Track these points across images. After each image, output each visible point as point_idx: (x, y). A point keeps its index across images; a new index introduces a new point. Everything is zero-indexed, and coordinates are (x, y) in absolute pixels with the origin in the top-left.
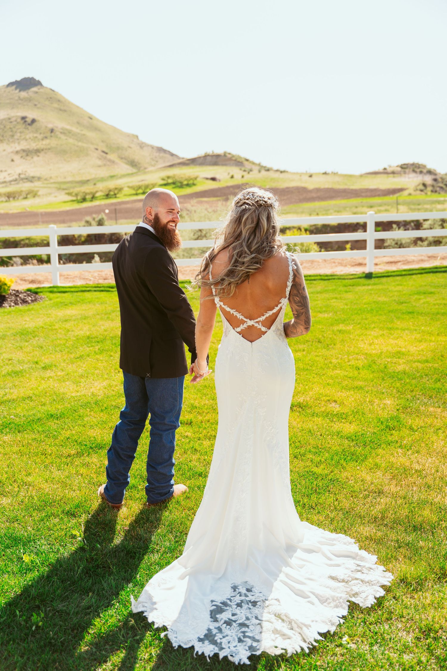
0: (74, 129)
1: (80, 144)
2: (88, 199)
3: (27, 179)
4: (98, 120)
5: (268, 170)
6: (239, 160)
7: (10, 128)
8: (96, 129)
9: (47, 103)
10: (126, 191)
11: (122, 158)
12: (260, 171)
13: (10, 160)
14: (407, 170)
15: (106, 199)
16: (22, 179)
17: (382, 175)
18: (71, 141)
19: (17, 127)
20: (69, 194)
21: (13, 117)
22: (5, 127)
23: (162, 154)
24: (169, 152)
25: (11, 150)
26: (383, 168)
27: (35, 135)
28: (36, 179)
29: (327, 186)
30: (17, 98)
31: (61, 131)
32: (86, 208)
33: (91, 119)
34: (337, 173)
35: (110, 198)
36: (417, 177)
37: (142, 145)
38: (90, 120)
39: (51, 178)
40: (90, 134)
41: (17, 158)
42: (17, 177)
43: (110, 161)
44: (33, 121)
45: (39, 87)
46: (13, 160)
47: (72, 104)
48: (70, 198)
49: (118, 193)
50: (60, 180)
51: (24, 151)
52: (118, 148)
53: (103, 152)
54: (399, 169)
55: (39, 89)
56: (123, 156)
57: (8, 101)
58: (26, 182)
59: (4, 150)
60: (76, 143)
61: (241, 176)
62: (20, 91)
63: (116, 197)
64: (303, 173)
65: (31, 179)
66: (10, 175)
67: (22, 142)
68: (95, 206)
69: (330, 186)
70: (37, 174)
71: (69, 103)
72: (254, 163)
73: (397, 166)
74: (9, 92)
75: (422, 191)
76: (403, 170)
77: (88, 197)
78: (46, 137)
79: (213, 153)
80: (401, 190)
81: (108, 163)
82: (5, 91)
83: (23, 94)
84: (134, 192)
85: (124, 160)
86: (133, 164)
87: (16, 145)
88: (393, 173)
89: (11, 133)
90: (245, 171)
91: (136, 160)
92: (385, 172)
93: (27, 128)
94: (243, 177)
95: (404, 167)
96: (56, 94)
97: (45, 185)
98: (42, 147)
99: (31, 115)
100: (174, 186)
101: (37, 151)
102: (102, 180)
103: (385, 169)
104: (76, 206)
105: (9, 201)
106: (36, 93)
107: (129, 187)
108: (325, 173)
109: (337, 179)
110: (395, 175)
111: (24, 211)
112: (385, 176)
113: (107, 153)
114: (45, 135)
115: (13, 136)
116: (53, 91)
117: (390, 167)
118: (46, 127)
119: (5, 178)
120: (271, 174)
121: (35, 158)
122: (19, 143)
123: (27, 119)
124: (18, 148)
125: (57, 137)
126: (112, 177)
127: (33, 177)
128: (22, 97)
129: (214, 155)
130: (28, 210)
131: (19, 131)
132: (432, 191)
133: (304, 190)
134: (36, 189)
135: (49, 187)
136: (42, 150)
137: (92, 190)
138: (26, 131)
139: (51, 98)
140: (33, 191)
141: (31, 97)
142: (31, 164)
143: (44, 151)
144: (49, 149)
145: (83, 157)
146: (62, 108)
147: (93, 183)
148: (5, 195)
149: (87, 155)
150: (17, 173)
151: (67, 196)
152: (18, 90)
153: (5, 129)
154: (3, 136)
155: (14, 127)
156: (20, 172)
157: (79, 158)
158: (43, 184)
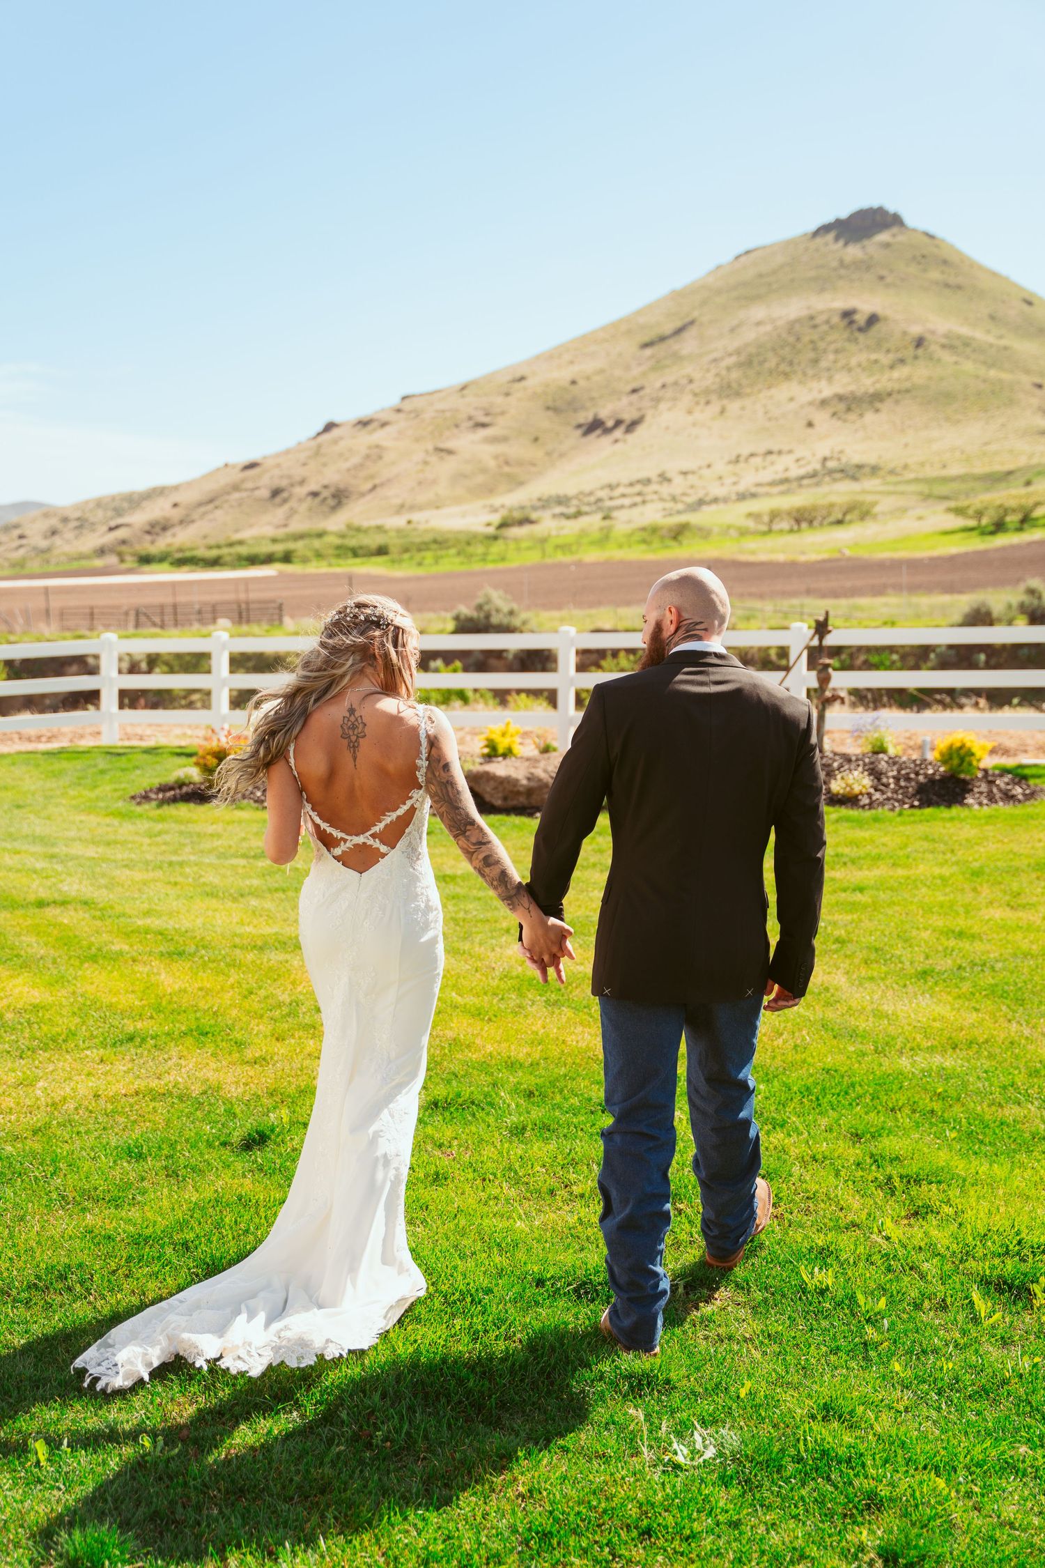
0: (979, 335)
1: (993, 373)
2: (1011, 526)
3: (843, 471)
7: (812, 342)
8: (1041, 332)
9: (913, 269)
13: (805, 422)
16: (831, 472)
18: (969, 366)
19: (829, 338)
20: (959, 511)
21: (822, 312)
22: (798, 339)
25: (809, 398)
27: (874, 356)
28: (867, 470)
30: (835, 264)
31: (944, 341)
32: (1004, 549)
33: (1030, 303)
38: (1025, 307)
39: (906, 467)
40: (1023, 346)
41: (821, 417)
42: (818, 466)
44: (873, 320)
45: (895, 230)
46: (810, 425)
47: (981, 268)
48: (960, 522)
50: (930, 472)
51: (841, 398)
55: (894, 236)
57: (813, 273)
58: (840, 479)
59: (791, 399)
60: (982, 371)
62: (846, 244)
65: (853, 472)
66: (802, 463)
67: (837, 377)
68: (1030, 544)
70: (871, 459)
71: (973, 265)
74: (818, 250)
77: (1012, 519)
78: (902, 361)
82: (806, 249)
83: (853, 252)
87: (823, 383)
89: (812, 355)
93: (856, 340)
96: (937, 246)
97: (891, 488)
98: (890, 386)
99: (865, 304)
101: (875, 399)
104: (977, 544)
105: (799, 530)
106: (887, 245)
111: (836, 555)
114: (899, 355)
115: (816, 361)
116: (932, 237)
118: (905, 333)
119: (786, 470)
121: (870, 417)
122: (830, 379)
124: (827, 391)
125: (931, 359)
127: (859, 467)
128: (848, 259)
130: (848, 553)
131: (833, 347)
134: (869, 498)
135: (902, 493)
136: (890, 395)
137: (1023, 501)
138: (852, 347)
139: (924, 256)
140: (862, 504)
141: (871, 258)
142: (856, 431)
143: (895, 396)
144: (908, 391)
145: (998, 407)
146: (952, 280)
147: (1023, 480)
148: (789, 513)
149: (1011, 402)
150: (820, 455)
151: (951, 517)
152: (841, 243)
153: (799, 346)
154: (791, 363)
155: (822, 339)
156: (827, 453)
157: (986, 411)
158: (888, 483)
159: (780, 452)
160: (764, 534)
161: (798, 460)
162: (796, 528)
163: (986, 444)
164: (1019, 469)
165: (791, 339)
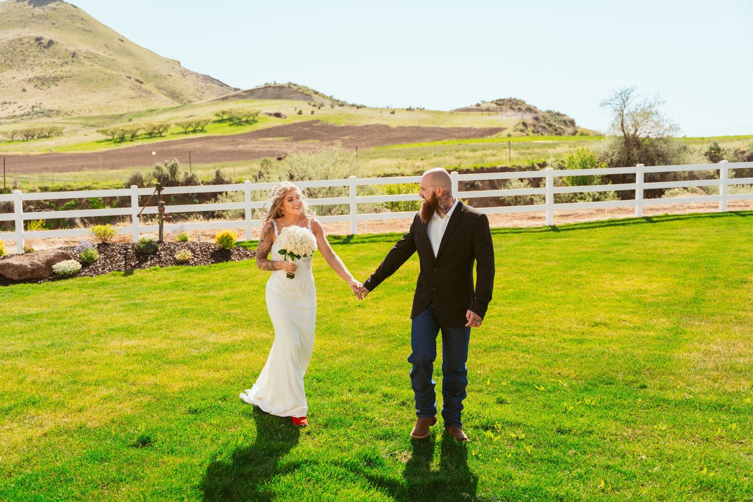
0: (102, 53)
1: (108, 71)
2: (126, 138)
3: (42, 113)
4: (131, 43)
5: (342, 105)
6: (306, 93)
7: (21, 51)
8: (129, 54)
9: (68, 21)
10: (173, 129)
11: (160, 89)
12: (332, 107)
13: (22, 89)
14: (504, 107)
15: (150, 138)
16: (37, 113)
17: (476, 113)
18: (97, 67)
19: (30, 50)
20: (104, 132)
21: (25, 38)
22: (14, 50)
23: (210, 84)
24: (218, 81)
25: (23, 78)
26: (476, 104)
27: (53, 60)
29: (412, 125)
30: (30, 15)
31: (85, 55)
32: (126, 149)
33: (122, 41)
34: (424, 109)
35: (154, 137)
36: (516, 115)
37: (185, 73)
38: (120, 42)
39: (72, 111)
40: (122, 60)
41: (29, 87)
42: (30, 111)
43: (146, 91)
44: (51, 43)
45: (58, 3)
46: (24, 90)
47: (99, 23)
48: (105, 137)
49: (163, 131)
50: (83, 114)
51: (38, 78)
52: (156, 76)
53: (137, 81)
54: (495, 106)
55: (57, 5)
56: (162, 86)
57: (19, 19)
58: (42, 117)
59: (14, 78)
60: (104, 70)
61: (310, 112)
62: (34, 7)
63: (161, 136)
64: (384, 109)
65: (48, 113)
66: (21, 108)
67: (36, 68)
68: (137, 147)
69: (416, 125)
70: (56, 107)
71: (96, 22)
72: (324, 97)
73: (492, 102)
74: (20, 8)
75: (522, 131)
76: (498, 107)
77: (128, 136)
78: (66, 63)
79: (275, 84)
80: (499, 130)
81: (144, 94)
83: (38, 10)
84: (183, 130)
85: (162, 91)
86: (174, 95)
87: (29, 71)
88: (488, 110)
89: (22, 57)
90: (314, 106)
91: (178, 92)
92: (478, 109)
93: (43, 52)
94: (312, 113)
95: (500, 103)
96: (78, 12)
97: (68, 121)
98: (61, 74)
99: (47, 36)
100: (231, 123)
101: (55, 80)
102: (139, 115)
103: (478, 105)
104: (113, 147)
106: (54, 9)
107: (177, 124)
108: (409, 109)
109: (423, 116)
110: (490, 113)
111: (49, 152)
112: (481, 113)
113: (142, 83)
114: (65, 60)
115: (24, 61)
116: (76, 7)
117: (484, 102)
118: (66, 50)
119: (14, 111)
120: (345, 109)
121: (53, 88)
122: (32, 69)
123: (43, 41)
124: (31, 75)
125: (80, 63)
126: (151, 111)
127: (50, 111)
128: (36, 14)
129: (276, 87)
130: (54, 151)
131: (32, 54)
132: (533, 132)
133: (386, 128)
134: (60, 126)
135: (73, 123)
136: (62, 78)
137: (132, 128)
138: (42, 55)
139: (72, 16)
140: (57, 128)
141: (48, 14)
142: (47, 94)
143: (64, 79)
144: (70, 77)
145: (112, 86)
146: (86, 28)
147: (128, 119)
148: (22, 132)
149: (118, 84)
150: (31, 105)
151: (100, 134)
152: (32, 6)
153: (15, 53)
154: (12, 61)
155: (27, 50)
156: (35, 105)
157: (107, 87)
158: (65, 119)
159: (10, 103)
160: (10, 142)
161: (19, 107)
162: (26, 139)
163: (108, 102)
164: (126, 114)
165: (11, 49)
